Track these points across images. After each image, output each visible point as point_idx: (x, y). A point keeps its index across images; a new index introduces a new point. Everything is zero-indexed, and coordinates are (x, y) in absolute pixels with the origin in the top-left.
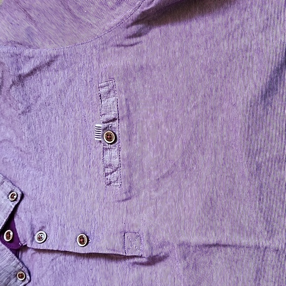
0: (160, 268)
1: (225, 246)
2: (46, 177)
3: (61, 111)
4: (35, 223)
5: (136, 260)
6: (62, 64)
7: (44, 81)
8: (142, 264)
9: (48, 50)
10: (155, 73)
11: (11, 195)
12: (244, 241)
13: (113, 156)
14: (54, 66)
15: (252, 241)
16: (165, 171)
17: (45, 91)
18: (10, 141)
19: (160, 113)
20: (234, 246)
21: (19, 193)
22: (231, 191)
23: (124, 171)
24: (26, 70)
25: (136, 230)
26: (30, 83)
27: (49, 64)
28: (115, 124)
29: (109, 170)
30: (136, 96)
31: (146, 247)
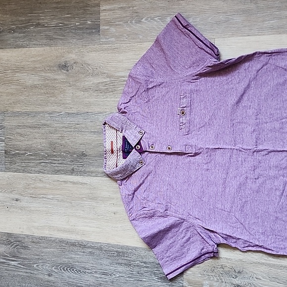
0: (197, 157)
1: (221, 149)
2: (154, 127)
3: (162, 102)
4: (149, 143)
5: (189, 154)
6: (165, 86)
7: (157, 91)
8: (191, 156)
9: (160, 80)
10: (201, 92)
11: (140, 132)
12: (227, 147)
13: (183, 119)
14: (161, 86)
15: (230, 147)
16: (202, 125)
17: (156, 95)
18: (139, 112)
19: (202, 106)
20: (224, 149)
21: (144, 132)
22: (224, 132)
23: (187, 125)
24: (150, 86)
25: (190, 144)
26: (150, 92)
27: (159, 85)
28: (185, 109)
29: (181, 124)
30: (194, 99)
31: (194, 150)
